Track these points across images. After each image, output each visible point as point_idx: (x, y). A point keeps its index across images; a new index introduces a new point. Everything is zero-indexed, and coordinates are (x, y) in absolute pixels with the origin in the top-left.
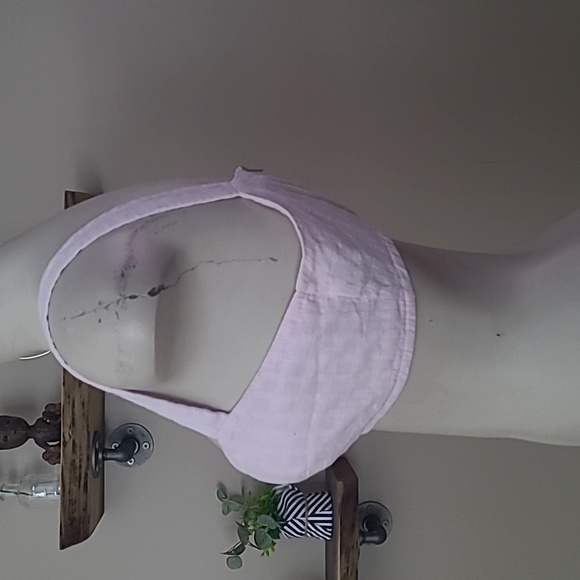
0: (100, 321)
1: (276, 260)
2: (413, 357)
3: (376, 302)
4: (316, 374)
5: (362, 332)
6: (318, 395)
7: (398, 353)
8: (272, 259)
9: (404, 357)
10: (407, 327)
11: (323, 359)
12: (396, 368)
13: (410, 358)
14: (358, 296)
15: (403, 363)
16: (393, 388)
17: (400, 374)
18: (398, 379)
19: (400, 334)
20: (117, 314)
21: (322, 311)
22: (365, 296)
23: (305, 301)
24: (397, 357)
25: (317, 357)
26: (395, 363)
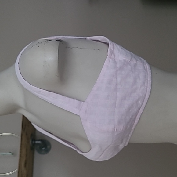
0: (38, 47)
1: (100, 50)
2: (152, 83)
3: (136, 64)
4: (117, 84)
5: (132, 71)
6: (118, 93)
7: (146, 80)
8: (99, 50)
9: (149, 83)
10: (148, 73)
11: (119, 79)
12: (146, 86)
13: (151, 83)
14: (130, 60)
15: (148, 84)
16: (146, 94)
17: (148, 89)
18: (147, 91)
19: (146, 74)
20: (45, 44)
21: (117, 63)
22: (132, 62)
23: (111, 60)
24: (146, 82)
25: (117, 79)
26: (146, 84)
